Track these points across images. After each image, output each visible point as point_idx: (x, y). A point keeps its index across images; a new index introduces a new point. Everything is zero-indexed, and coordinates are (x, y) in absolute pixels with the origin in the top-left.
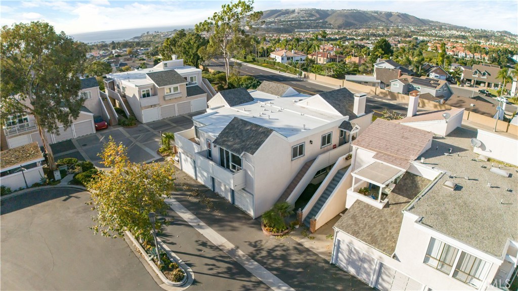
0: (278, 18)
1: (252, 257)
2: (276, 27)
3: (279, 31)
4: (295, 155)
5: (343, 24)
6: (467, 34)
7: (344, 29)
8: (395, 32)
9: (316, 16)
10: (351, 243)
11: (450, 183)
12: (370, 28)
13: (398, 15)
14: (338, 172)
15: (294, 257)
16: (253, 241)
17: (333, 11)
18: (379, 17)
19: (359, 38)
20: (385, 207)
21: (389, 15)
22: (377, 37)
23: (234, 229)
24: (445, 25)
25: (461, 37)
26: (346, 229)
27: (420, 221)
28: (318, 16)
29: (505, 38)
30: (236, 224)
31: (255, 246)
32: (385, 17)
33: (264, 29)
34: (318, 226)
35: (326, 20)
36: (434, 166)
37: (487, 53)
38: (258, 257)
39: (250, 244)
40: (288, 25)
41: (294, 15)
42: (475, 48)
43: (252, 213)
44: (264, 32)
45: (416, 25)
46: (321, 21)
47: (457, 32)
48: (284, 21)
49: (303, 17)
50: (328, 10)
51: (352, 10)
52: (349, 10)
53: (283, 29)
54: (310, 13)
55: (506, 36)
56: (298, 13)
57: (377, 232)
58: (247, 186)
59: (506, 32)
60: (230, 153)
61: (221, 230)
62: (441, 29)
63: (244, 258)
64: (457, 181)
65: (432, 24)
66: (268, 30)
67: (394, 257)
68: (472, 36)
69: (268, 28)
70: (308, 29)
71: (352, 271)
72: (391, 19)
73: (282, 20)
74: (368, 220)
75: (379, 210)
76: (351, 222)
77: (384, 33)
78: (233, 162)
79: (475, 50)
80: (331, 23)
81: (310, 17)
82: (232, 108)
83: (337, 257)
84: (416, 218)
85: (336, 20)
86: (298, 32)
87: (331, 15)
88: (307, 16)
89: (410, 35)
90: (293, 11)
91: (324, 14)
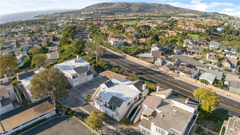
0: (107, 7)
1: (121, 131)
2: (106, 12)
3: (108, 14)
4: (128, 105)
5: (138, 10)
6: (197, 15)
7: (139, 13)
8: (163, 14)
9: (125, 6)
10: (143, 128)
11: (162, 115)
12: (151, 12)
13: (164, 5)
14: (139, 109)
15: (131, 131)
16: (121, 128)
17: (134, 3)
18: (155, 6)
19: (146, 18)
20: (149, 119)
21: (161, 5)
22: (154, 17)
23: (117, 125)
24: (187, 10)
25: (194, 16)
26: (141, 125)
27: (154, 124)
28: (126, 6)
29: (215, 16)
30: (117, 124)
31: (122, 129)
32: (158, 6)
33: (100, 13)
34: (135, 123)
35: (130, 8)
36: (160, 110)
37: (204, 28)
38: (123, 132)
39: (120, 128)
40: (112, 11)
41: (115, 6)
42: (199, 25)
43: (119, 120)
44: (100, 15)
45: (173, 10)
46: (128, 9)
47: (192, 14)
48: (110, 9)
49: (119, 7)
50: (131, 3)
51: (142, 3)
52: (141, 3)
53: (109, 13)
54: (122, 4)
55: (216, 15)
56: (117, 5)
57: (147, 125)
58: (117, 114)
59: (216, 13)
60: (113, 106)
61: (113, 126)
62: (185, 12)
63: (120, 132)
64: (164, 114)
65: (181, 9)
66: (102, 14)
67: (151, 130)
68: (199, 16)
69: (102, 12)
70: (122, 13)
71: (143, 133)
72: (161, 7)
73: (109, 8)
74: (145, 123)
75: (148, 120)
76: (142, 123)
77: (158, 15)
78: (113, 108)
79: (199, 26)
80: (133, 9)
81: (122, 6)
82: (109, 88)
83: (139, 130)
84: (154, 123)
85: (135, 8)
86: (117, 14)
87: (132, 5)
88: (121, 6)
89: (170, 16)
90: (114, 4)
91: (129, 5)
